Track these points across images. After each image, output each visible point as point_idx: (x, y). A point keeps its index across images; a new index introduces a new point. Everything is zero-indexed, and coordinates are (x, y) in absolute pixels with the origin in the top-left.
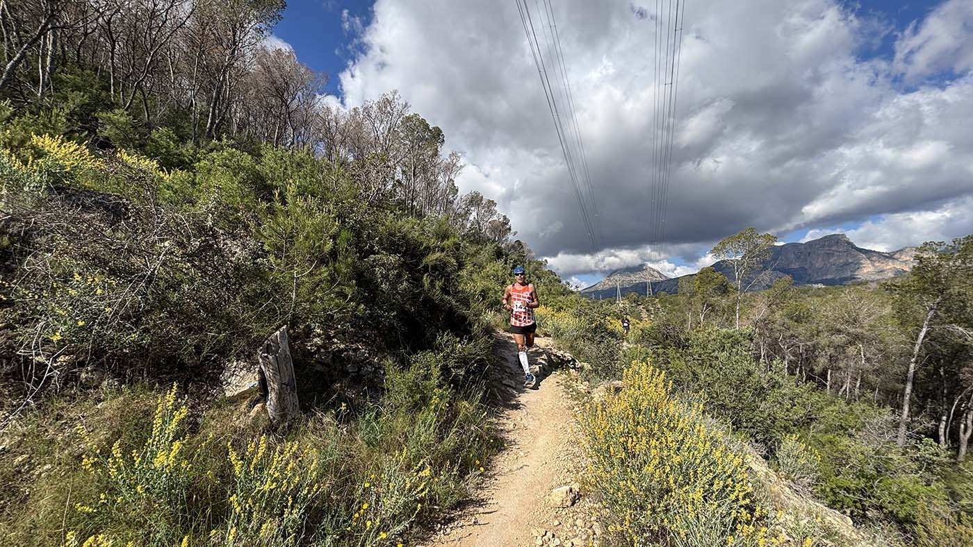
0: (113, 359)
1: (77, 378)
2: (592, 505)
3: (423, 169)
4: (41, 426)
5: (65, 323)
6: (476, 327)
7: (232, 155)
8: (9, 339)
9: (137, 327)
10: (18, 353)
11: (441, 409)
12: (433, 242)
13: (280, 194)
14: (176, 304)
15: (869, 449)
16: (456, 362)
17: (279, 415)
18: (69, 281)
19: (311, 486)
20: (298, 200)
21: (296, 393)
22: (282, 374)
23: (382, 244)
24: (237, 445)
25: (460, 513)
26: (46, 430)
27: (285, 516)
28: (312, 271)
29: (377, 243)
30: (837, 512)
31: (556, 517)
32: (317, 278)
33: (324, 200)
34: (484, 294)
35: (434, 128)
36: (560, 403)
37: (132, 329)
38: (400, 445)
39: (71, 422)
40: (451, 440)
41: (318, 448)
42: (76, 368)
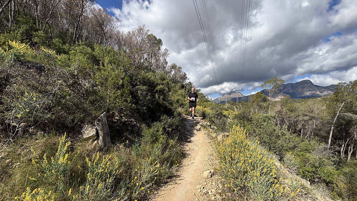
0: (41, 125)
1: (28, 131)
2: (218, 177)
3: (155, 54)
4: (15, 149)
5: (22, 111)
6: (175, 113)
7: (84, 48)
8: (2, 116)
9: (50, 112)
10: (6, 122)
11: (163, 143)
12: (159, 81)
13: (102, 63)
14: (64, 104)
15: (317, 158)
16: (168, 126)
17: (103, 145)
18: (24, 95)
19: (116, 171)
20: (109, 65)
21: (109, 137)
22: (104, 130)
23: (140, 82)
24: (88, 156)
25: (170, 180)
26: (17, 150)
27: (107, 181)
28: (114, 92)
29: (138, 82)
30: (304, 180)
31: (205, 182)
32: (116, 95)
33: (119, 65)
34: (178, 101)
35: (159, 39)
36: (206, 141)
37: (48, 113)
38: (148, 156)
39: (26, 148)
40: (167, 154)
41: (118, 157)
42: (27, 127)
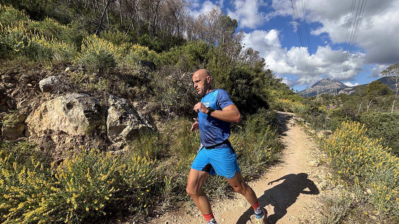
2: (325, 167)
3: (228, 39)
12: (254, 74)
16: (266, 118)
20: (217, 62)
25: (276, 163)
29: (235, 75)
31: (312, 169)
35: (233, 20)
36: (303, 136)
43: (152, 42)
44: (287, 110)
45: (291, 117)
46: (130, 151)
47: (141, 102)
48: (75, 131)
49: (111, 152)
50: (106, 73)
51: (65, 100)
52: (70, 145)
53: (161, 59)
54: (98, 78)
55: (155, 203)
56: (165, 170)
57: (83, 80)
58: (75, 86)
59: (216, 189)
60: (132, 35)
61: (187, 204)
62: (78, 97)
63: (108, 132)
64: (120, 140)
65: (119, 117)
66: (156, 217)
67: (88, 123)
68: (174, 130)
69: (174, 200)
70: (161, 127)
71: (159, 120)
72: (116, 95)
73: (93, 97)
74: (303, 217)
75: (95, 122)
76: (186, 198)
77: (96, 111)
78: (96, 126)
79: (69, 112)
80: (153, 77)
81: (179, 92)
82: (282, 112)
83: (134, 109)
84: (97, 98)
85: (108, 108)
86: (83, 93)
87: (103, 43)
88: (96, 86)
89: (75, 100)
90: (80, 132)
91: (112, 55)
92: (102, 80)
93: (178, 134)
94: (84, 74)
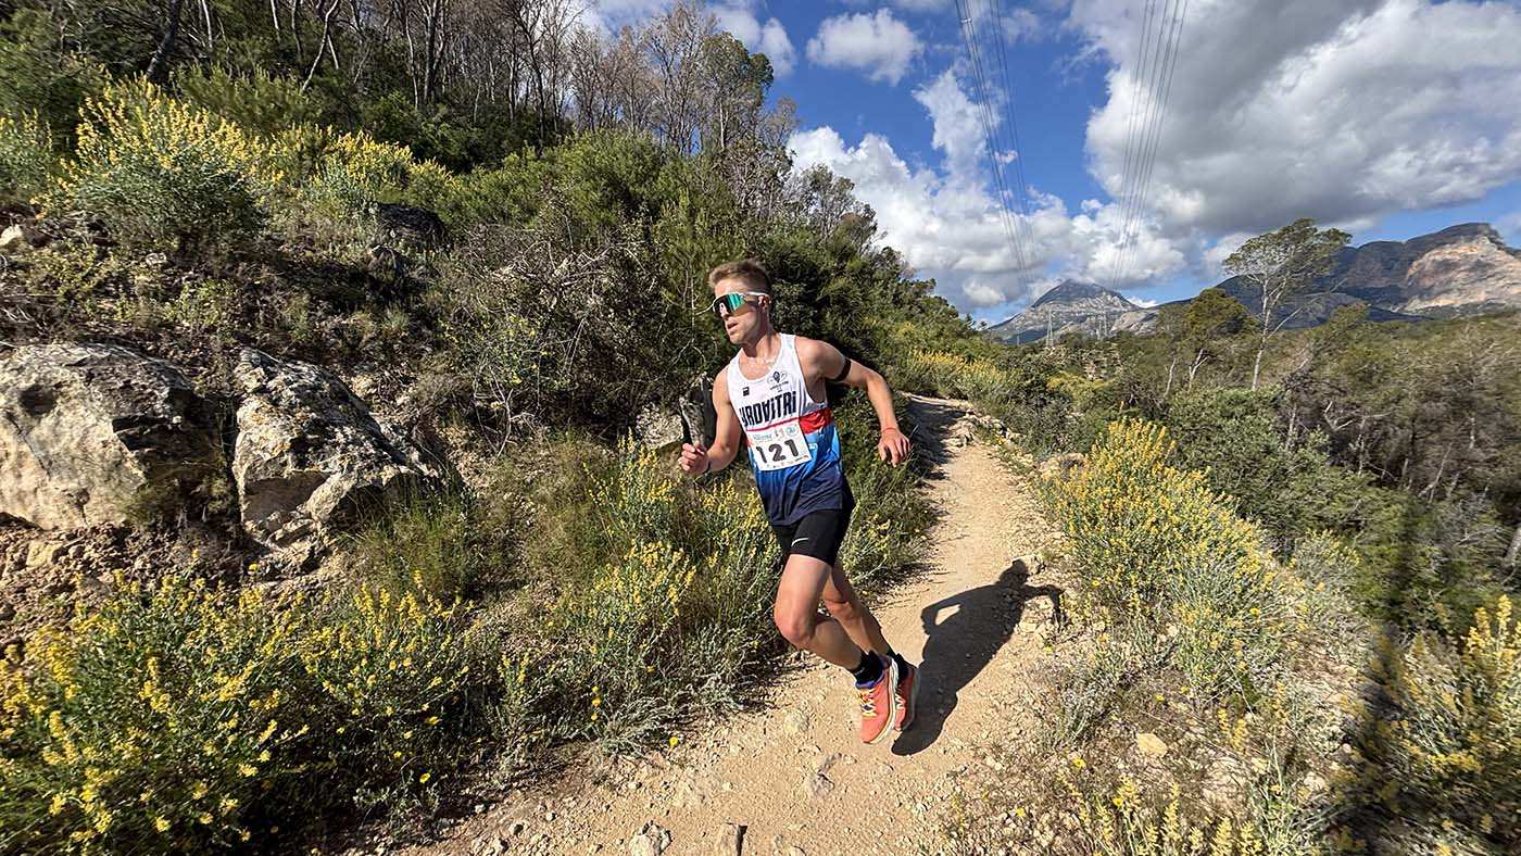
2: (1060, 574)
25: (910, 574)
35: (756, 56)
36: (998, 478)
43: (425, 125)
44: (950, 391)
45: (960, 413)
46: (348, 575)
47: (386, 373)
48: (72, 512)
49: (262, 587)
50: (217, 254)
51: (8, 377)
52: (52, 571)
53: (470, 198)
54: (175, 274)
55: (468, 762)
56: (504, 635)
57: (100, 285)
58: (56, 312)
59: (701, 682)
60: (331, 91)
61: (595, 750)
62: (79, 358)
63: (244, 507)
64: (303, 533)
65: (291, 441)
66: (475, 814)
67: (140, 473)
68: (532, 481)
69: (541, 742)
70: (479, 473)
71: (466, 448)
72: (269, 348)
73: (158, 361)
74: (984, 736)
75: (175, 467)
76: (591, 731)
77: (175, 421)
78: (183, 482)
79: (36, 432)
80: (434, 273)
81: (545, 331)
82: (933, 400)
83: (357, 404)
84: (179, 363)
85: (238, 402)
86: (103, 343)
87: (188, 122)
88: (167, 311)
89: (62, 374)
90: (105, 510)
91: (239, 176)
92: (199, 286)
93: (549, 497)
94: (103, 255)
